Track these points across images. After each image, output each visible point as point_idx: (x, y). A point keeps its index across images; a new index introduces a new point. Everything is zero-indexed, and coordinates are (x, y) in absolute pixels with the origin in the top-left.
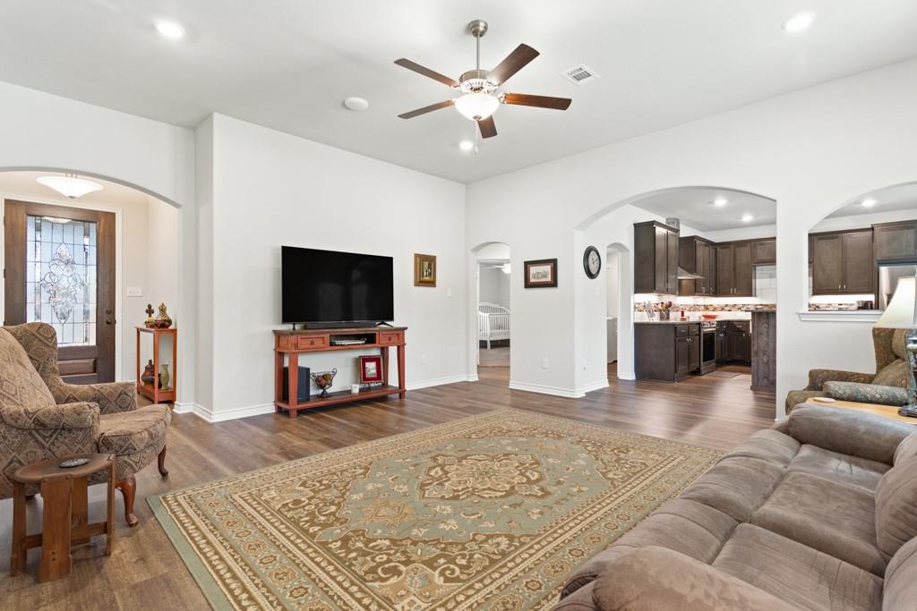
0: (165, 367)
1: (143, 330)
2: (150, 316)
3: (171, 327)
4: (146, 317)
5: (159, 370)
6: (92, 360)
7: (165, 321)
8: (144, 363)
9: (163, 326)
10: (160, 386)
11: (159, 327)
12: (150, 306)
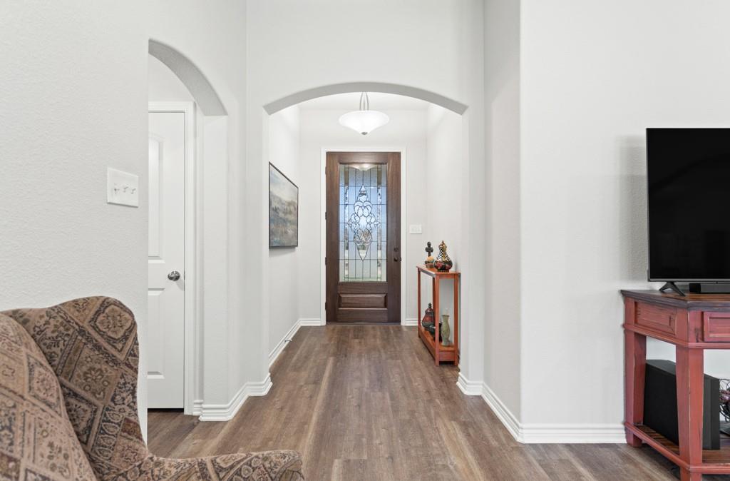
0: (446, 317)
1: (424, 271)
2: (429, 255)
3: (452, 270)
4: (425, 257)
5: (439, 319)
6: (384, 295)
7: (446, 262)
8: (425, 307)
9: (443, 268)
10: (441, 340)
11: (439, 270)
12: (429, 244)
